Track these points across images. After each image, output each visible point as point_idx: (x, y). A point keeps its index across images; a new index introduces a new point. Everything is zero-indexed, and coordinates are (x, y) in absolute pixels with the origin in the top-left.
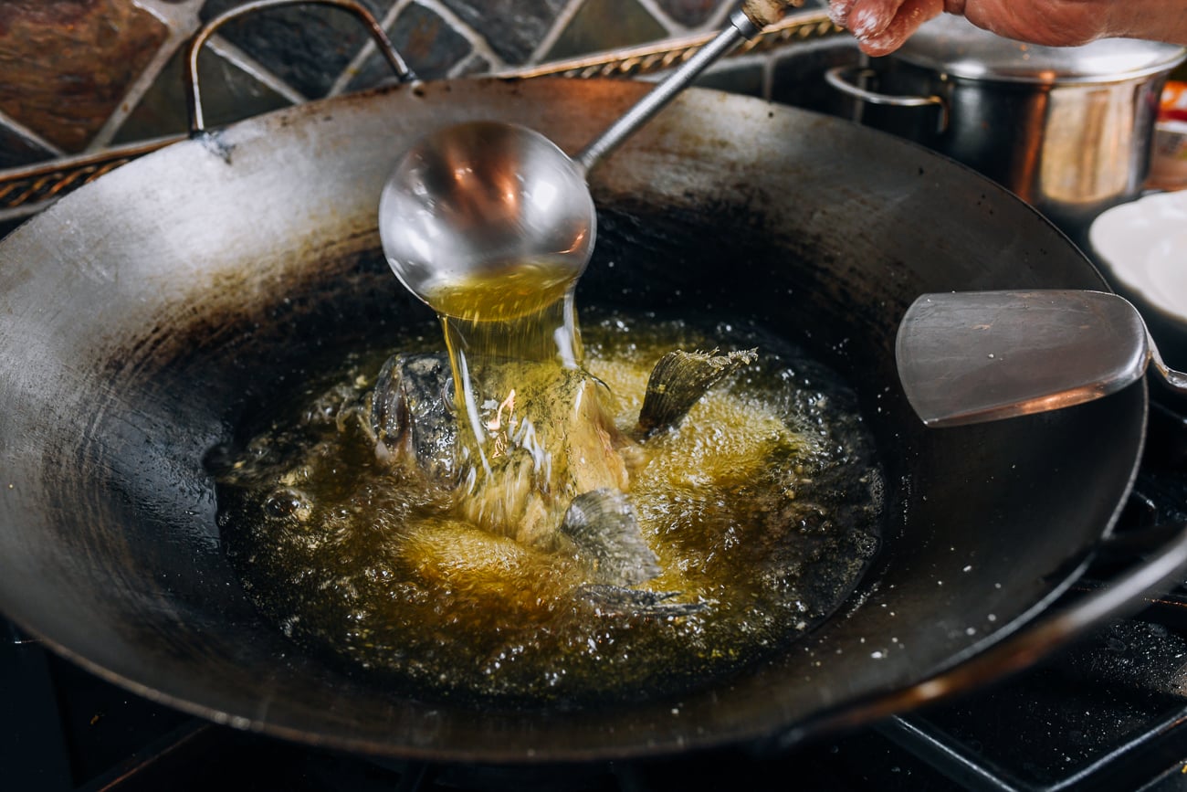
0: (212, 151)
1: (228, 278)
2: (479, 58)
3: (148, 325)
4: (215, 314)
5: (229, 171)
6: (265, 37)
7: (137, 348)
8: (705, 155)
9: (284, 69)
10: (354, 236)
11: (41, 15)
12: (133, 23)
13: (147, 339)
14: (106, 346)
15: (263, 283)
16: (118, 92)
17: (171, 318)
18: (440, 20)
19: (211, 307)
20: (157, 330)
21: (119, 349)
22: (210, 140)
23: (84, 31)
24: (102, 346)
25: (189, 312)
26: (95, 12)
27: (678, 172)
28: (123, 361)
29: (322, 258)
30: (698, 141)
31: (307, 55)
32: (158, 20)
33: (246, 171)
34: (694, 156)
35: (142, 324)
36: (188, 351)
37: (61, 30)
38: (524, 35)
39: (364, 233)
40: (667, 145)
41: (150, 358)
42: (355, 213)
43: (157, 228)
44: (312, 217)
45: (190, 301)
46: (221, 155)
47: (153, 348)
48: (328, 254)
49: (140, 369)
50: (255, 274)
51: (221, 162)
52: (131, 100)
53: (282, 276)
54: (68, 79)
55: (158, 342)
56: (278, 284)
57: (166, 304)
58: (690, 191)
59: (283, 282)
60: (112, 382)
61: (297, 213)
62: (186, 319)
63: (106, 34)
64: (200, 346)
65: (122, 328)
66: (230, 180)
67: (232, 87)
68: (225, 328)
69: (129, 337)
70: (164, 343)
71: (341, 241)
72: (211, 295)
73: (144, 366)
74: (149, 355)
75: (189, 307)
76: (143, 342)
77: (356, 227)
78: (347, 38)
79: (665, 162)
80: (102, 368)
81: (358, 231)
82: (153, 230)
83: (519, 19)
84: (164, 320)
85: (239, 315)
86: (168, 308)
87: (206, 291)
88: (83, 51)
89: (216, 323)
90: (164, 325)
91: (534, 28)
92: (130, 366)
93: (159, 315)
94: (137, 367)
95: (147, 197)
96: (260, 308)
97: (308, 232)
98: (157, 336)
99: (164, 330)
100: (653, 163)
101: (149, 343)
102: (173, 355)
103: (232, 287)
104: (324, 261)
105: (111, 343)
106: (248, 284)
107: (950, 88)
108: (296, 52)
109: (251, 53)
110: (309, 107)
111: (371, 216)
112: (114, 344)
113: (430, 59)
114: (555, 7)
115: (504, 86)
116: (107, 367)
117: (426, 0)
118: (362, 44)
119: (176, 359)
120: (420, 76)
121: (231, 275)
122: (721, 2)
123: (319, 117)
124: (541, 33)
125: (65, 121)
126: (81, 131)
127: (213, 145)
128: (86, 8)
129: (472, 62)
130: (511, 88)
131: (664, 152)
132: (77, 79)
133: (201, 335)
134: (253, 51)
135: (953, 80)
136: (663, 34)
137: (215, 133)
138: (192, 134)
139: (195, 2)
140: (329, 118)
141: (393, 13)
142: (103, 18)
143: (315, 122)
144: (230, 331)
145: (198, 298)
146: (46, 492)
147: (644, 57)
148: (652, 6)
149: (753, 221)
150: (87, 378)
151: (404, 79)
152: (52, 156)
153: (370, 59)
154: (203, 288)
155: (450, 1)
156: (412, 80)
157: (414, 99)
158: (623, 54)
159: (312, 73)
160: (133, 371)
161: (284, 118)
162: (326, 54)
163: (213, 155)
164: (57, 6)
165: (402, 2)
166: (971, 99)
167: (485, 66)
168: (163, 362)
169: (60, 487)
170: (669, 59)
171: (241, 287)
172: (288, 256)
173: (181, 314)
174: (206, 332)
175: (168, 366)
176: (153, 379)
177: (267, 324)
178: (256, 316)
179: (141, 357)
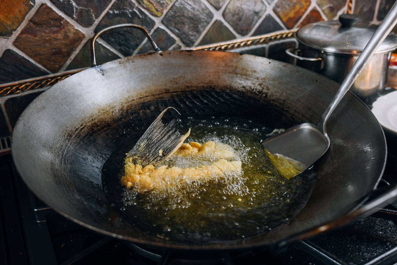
0: (98, 71)
1: (103, 110)
2: (178, 44)
3: (79, 124)
4: (99, 121)
5: (103, 77)
6: (114, 38)
7: (76, 130)
8: (249, 75)
9: (118, 47)
10: (140, 98)
11: (47, 31)
12: (74, 34)
13: (79, 128)
14: (67, 130)
15: (113, 112)
16: (69, 54)
17: (86, 122)
18: (167, 33)
19: (97, 119)
20: (81, 125)
21: (71, 131)
22: (98, 68)
23: (60, 36)
24: (66, 130)
25: (91, 120)
26: (64, 30)
27: (240, 80)
28: (72, 134)
30: (247, 71)
31: (126, 44)
32: (82, 33)
33: (108, 77)
34: (246, 75)
35: (77, 123)
36: (91, 132)
37: (53, 36)
38: (192, 38)
39: (143, 97)
40: (237, 72)
42: (141, 91)
43: (82, 94)
44: (128, 92)
45: (91, 117)
46: (101, 72)
47: (80, 131)
48: (133, 103)
49: (77, 137)
50: (111, 109)
51: (101, 74)
52: (73, 57)
53: (119, 110)
54: (54, 50)
55: (82, 129)
56: (117, 112)
57: (84, 118)
58: (244, 86)
59: (119, 112)
60: (69, 141)
61: (123, 91)
62: (90, 122)
63: (66, 37)
64: (95, 130)
65: (71, 124)
66: (104, 80)
67: (103, 53)
68: (101, 125)
69: (74, 127)
70: (84, 129)
71: (137, 99)
72: (97, 115)
73: (78, 136)
74: (80, 133)
75: (91, 119)
76: (78, 129)
77: (141, 95)
78: (138, 39)
79: (237, 77)
80: (66, 136)
81: (142, 97)
82: (81, 95)
83: (191, 33)
84: (84, 122)
85: (106, 121)
86: (85, 119)
87: (96, 114)
88: (59, 42)
89: (99, 124)
90: (83, 124)
91: (194, 35)
92: (74, 136)
93: (82, 121)
94: (76, 136)
95: (79, 85)
96: (112, 120)
97: (127, 96)
98: (82, 127)
99: (84, 125)
100: (233, 77)
101: (79, 129)
102: (86, 133)
103: (104, 113)
104: (131, 106)
105: (68, 129)
106: (108, 112)
107: (325, 55)
108: (123, 42)
109: (109, 43)
110: (127, 58)
111: (146, 92)
112: (69, 129)
113: (163, 45)
114: (202, 29)
115: (187, 53)
116: (67, 136)
117: (162, 27)
118: (143, 40)
119: (87, 134)
120: (161, 49)
121: (103, 109)
122: (252, 28)
123: (130, 61)
124: (197, 37)
125: (52, 63)
126: (57, 66)
127: (99, 69)
128: (61, 29)
129: (176, 46)
130: (189, 53)
131: (236, 74)
132: (57, 50)
133: (94, 127)
134: (110, 42)
135: (326, 53)
136: (234, 38)
137: (99, 66)
138: (93, 66)
139: (93, 27)
140: (133, 62)
141: (152, 31)
142: (66, 32)
143: (129, 63)
144: (103, 126)
145: (94, 116)
146: (52, 172)
147: (229, 45)
148: (231, 29)
149: (264, 95)
150: (62, 139)
151: (156, 50)
152: (48, 74)
153: (145, 44)
154: (95, 113)
155: (170, 27)
156: (159, 50)
157: (159, 56)
158: (222, 44)
159: (127, 49)
160: (75, 138)
161: (120, 62)
162: (132, 43)
163: (98, 72)
164: (52, 28)
165: (155, 27)
166: (331, 59)
167: (180, 47)
168: (83, 135)
169: (56, 171)
170: (236, 45)
171: (106, 113)
172: (121, 104)
173: (88, 121)
174: (96, 126)
175: (85, 136)
176: (81, 140)
177: (114, 124)
178: (111, 122)
179: (77, 133)
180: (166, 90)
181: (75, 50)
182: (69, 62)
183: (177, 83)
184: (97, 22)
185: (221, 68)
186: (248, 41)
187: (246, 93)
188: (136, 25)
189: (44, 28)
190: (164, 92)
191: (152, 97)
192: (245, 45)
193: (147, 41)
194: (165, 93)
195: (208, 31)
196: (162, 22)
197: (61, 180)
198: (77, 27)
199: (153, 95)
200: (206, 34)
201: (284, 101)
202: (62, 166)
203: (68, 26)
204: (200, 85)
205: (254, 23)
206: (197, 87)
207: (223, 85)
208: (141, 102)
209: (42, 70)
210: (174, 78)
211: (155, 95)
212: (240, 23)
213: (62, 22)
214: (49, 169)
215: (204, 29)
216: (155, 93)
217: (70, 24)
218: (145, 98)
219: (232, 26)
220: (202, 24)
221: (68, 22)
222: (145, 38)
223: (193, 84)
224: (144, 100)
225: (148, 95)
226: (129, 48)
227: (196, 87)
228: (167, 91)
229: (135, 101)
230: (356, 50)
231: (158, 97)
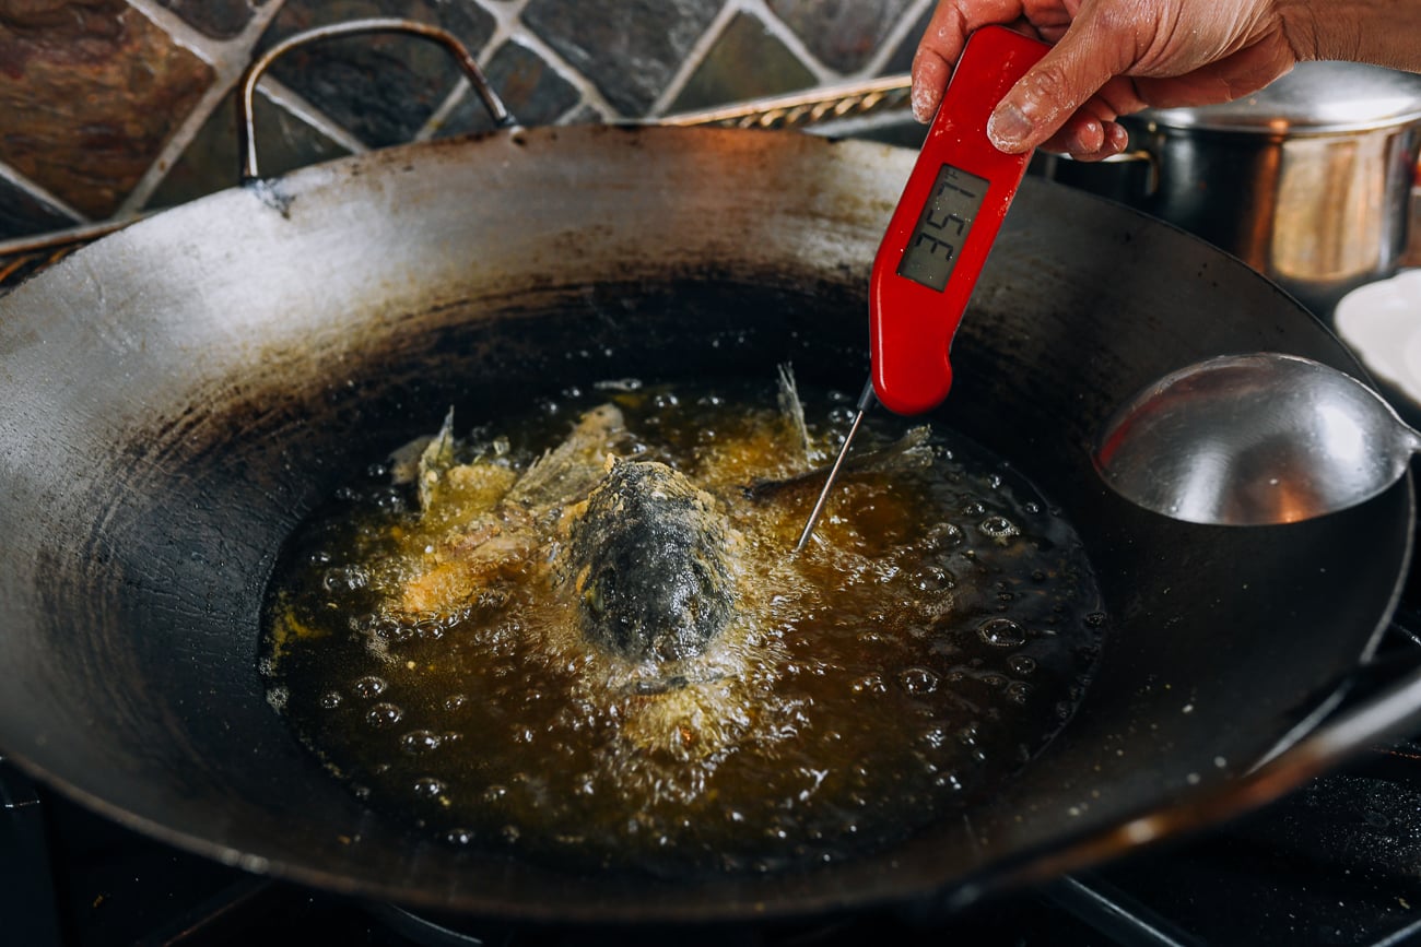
0: (266, 202)
1: (280, 354)
2: (589, 109)
3: (180, 405)
4: (261, 396)
5: (286, 226)
6: (332, 82)
7: (164, 431)
8: (864, 219)
9: (353, 120)
10: (436, 309)
11: (62, 54)
12: (172, 64)
13: (178, 421)
14: (126, 426)
15: (323, 361)
16: (154, 146)
17: (208, 397)
18: (542, 63)
19: (257, 387)
20: (190, 411)
21: (141, 432)
23: (113, 74)
24: (120, 426)
25: (229, 392)
26: (128, 50)
27: (830, 239)
28: (146, 446)
29: (395, 334)
30: (857, 203)
31: (382, 104)
32: (202, 61)
33: (307, 227)
34: (850, 220)
35: (171, 404)
36: (228, 438)
37: (86, 72)
38: (643, 82)
39: (448, 306)
40: (819, 207)
41: (179, 445)
42: (437, 282)
43: (195, 290)
44: (385, 285)
45: (233, 378)
46: (277, 207)
47: (184, 432)
48: (404, 330)
49: (167, 457)
50: (313, 350)
51: (277, 215)
52: (169, 156)
53: (346, 354)
54: (93, 131)
55: (190, 425)
56: (339, 364)
57: (202, 381)
58: (845, 262)
59: (346, 361)
60: (131, 470)
61: (367, 280)
62: (226, 400)
63: (139, 77)
64: (242, 433)
65: (147, 407)
66: (289, 237)
67: (291, 141)
68: (272, 413)
69: (155, 418)
70: (198, 427)
71: (420, 314)
72: (259, 373)
73: (171, 453)
74: (180, 439)
75: (231, 386)
76: (172, 425)
77: (438, 298)
78: (430, 84)
79: (815, 227)
80: (119, 452)
81: (440, 303)
82: (191, 293)
83: (637, 62)
84: (199, 400)
85: (291, 398)
86: (204, 386)
87: (253, 369)
88: (112, 97)
89: (262, 406)
90: (198, 406)
91: (655, 74)
92: (154, 452)
93: (192, 394)
94: (163, 453)
96: (317, 390)
97: (380, 302)
98: (190, 418)
99: (198, 412)
100: (801, 228)
101: (180, 427)
102: (209, 441)
103: (285, 364)
104: (398, 338)
105: (132, 424)
106: (304, 362)
107: (1161, 141)
108: (369, 100)
109: (314, 101)
110: (386, 154)
111: (457, 286)
112: (138, 426)
113: (532, 111)
114: (680, 48)
115: (622, 136)
116: (126, 451)
117: (526, 39)
118: (448, 91)
119: (212, 447)
120: (520, 122)
121: (282, 349)
122: (881, 43)
123: (397, 167)
124: (665, 77)
125: (89, 181)
126: (108, 193)
127: (268, 195)
128: (117, 47)
129: (581, 113)
130: (631, 137)
131: (815, 215)
132: (104, 130)
133: (243, 419)
134: (316, 99)
135: (1164, 130)
136: (811, 82)
137: (271, 181)
138: (244, 181)
139: (247, 39)
140: (409, 168)
141: (486, 55)
142: (136, 58)
143: (393, 173)
144: (280, 416)
145: (242, 375)
146: (39, 594)
147: (790, 109)
148: (797, 48)
150: (100, 463)
151: (502, 124)
152: (72, 224)
153: (457, 108)
154: (249, 364)
155: (554, 40)
156: (512, 125)
157: (514, 147)
158: (763, 105)
159: (389, 125)
160: (159, 458)
161: (355, 166)
162: (405, 103)
163: (267, 208)
164: (82, 43)
165: (497, 40)
166: (1183, 152)
167: (597, 117)
168: (195, 448)
169: (57, 590)
170: (818, 112)
171: (296, 365)
172: (355, 330)
173: (220, 393)
174: (250, 416)
175: (201, 456)
176: (182, 469)
177: (325, 410)
178: (313, 399)
179: (168, 443)
180: (537, 278)
181: (178, 129)
182: (154, 177)
183: (580, 253)
184: (260, 19)
185: (755, 195)
186: (866, 95)
187: (853, 292)
188: (421, 27)
189: (46, 44)
190: (530, 284)
191: (483, 306)
192: (856, 111)
193: (468, 92)
194: (533, 289)
195: (708, 57)
196: (524, 20)
197: (78, 626)
198: (182, 36)
199: (486, 299)
200: (700, 68)
201: (1001, 318)
202: (90, 568)
203: (144, 33)
204: (670, 261)
205: (886, 25)
206: (663, 267)
207: (760, 262)
208: (436, 326)
209: (48, 209)
210: (569, 234)
211: (496, 297)
212: (833, 25)
213: (120, 19)
214: (28, 578)
215: (691, 47)
216: (493, 291)
217: (152, 24)
218: (456, 309)
219: (801, 36)
220: (682, 27)
221: (145, 20)
222: (456, 81)
223: (645, 255)
224: (450, 316)
225: (464, 297)
226: (396, 122)
227: (653, 266)
228: (542, 284)
229: (410, 321)
230: (1284, 117)
231: (504, 304)
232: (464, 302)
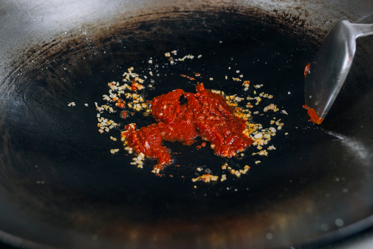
1: (88, 26)
3: (51, 38)
4: (80, 38)
7: (44, 46)
10: (141, 15)
13: (49, 43)
14: (31, 43)
15: (102, 29)
17: (61, 37)
19: (78, 35)
20: (54, 41)
21: (36, 46)
24: (29, 43)
25: (69, 36)
28: (36, 50)
29: (127, 23)
35: (48, 38)
36: (65, 50)
39: (145, 15)
41: (48, 51)
42: (143, 7)
44: (126, 7)
45: (71, 32)
47: (51, 47)
48: (130, 21)
49: (43, 54)
50: (99, 25)
53: (110, 27)
55: (53, 45)
56: (107, 30)
57: (60, 32)
58: (276, 9)
59: (110, 30)
60: (29, 57)
61: (120, 5)
62: (67, 38)
64: (70, 49)
65: (39, 38)
68: (82, 44)
69: (42, 42)
70: (56, 46)
71: (136, 17)
73: (45, 53)
74: (49, 49)
75: (70, 34)
76: (47, 44)
77: (142, 12)
80: (26, 51)
81: (143, 14)
84: (58, 38)
86: (61, 33)
87: (78, 29)
89: (79, 41)
92: (39, 52)
93: (56, 36)
94: (42, 53)
96: (98, 38)
97: (123, 12)
98: (54, 43)
99: (57, 41)
101: (50, 45)
102: (58, 51)
104: (127, 24)
105: (33, 43)
106: (95, 29)
111: (149, 9)
112: (35, 44)
116: (29, 51)
119: (59, 52)
121: (89, 24)
133: (72, 45)
145: (74, 31)
149: (300, 23)
150: (18, 54)
160: (40, 54)
168: (53, 52)
171: (93, 30)
172: (114, 20)
173: (66, 36)
174: (74, 44)
175: (54, 55)
176: (47, 58)
177: (99, 44)
178: (96, 41)
179: (45, 49)
180: (175, 8)
187: (277, 19)
190: (172, 10)
191: (156, 16)
194: (174, 12)
199: (158, 13)
204: (219, 5)
206: (216, 7)
207: (248, 7)
208: (140, 21)
211: (161, 13)
216: (160, 11)
218: (147, 16)
223: (211, 3)
225: (151, 12)
227: (213, 7)
228: (176, 10)
229: (132, 19)
231: (164, 16)
232: (151, 14)
